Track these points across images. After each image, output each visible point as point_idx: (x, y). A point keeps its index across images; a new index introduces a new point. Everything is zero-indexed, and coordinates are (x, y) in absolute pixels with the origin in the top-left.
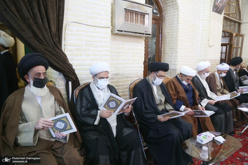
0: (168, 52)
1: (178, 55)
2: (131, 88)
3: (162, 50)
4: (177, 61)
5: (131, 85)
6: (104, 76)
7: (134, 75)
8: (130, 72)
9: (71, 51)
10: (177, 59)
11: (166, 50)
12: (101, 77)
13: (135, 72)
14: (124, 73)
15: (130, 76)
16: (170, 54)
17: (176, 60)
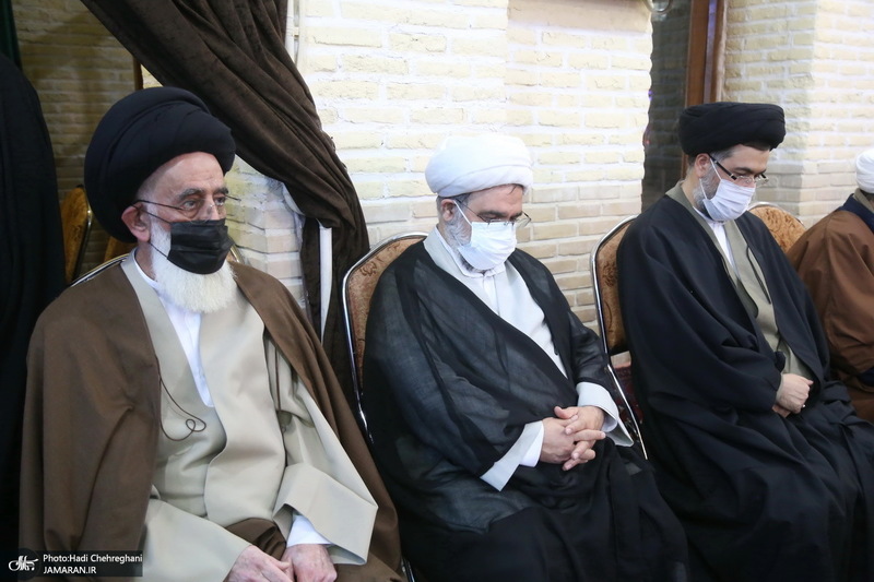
0: (752, 79)
1: (811, 92)
2: (602, 265)
3: (721, 68)
4: (807, 124)
5: (603, 249)
6: (504, 207)
7: (598, 203)
8: (582, 185)
9: (325, 70)
10: (807, 113)
11: (743, 69)
12: (491, 213)
13: (603, 183)
14: (551, 191)
15: (578, 204)
16: (763, 87)
17: (802, 119)
